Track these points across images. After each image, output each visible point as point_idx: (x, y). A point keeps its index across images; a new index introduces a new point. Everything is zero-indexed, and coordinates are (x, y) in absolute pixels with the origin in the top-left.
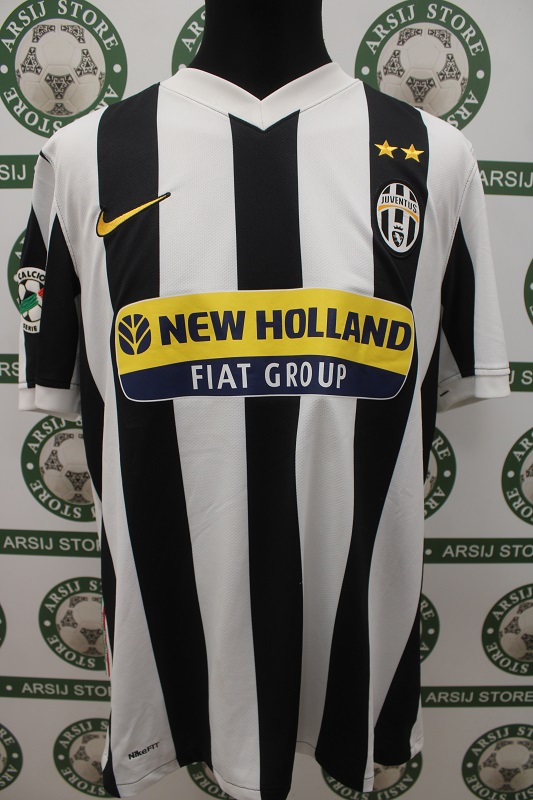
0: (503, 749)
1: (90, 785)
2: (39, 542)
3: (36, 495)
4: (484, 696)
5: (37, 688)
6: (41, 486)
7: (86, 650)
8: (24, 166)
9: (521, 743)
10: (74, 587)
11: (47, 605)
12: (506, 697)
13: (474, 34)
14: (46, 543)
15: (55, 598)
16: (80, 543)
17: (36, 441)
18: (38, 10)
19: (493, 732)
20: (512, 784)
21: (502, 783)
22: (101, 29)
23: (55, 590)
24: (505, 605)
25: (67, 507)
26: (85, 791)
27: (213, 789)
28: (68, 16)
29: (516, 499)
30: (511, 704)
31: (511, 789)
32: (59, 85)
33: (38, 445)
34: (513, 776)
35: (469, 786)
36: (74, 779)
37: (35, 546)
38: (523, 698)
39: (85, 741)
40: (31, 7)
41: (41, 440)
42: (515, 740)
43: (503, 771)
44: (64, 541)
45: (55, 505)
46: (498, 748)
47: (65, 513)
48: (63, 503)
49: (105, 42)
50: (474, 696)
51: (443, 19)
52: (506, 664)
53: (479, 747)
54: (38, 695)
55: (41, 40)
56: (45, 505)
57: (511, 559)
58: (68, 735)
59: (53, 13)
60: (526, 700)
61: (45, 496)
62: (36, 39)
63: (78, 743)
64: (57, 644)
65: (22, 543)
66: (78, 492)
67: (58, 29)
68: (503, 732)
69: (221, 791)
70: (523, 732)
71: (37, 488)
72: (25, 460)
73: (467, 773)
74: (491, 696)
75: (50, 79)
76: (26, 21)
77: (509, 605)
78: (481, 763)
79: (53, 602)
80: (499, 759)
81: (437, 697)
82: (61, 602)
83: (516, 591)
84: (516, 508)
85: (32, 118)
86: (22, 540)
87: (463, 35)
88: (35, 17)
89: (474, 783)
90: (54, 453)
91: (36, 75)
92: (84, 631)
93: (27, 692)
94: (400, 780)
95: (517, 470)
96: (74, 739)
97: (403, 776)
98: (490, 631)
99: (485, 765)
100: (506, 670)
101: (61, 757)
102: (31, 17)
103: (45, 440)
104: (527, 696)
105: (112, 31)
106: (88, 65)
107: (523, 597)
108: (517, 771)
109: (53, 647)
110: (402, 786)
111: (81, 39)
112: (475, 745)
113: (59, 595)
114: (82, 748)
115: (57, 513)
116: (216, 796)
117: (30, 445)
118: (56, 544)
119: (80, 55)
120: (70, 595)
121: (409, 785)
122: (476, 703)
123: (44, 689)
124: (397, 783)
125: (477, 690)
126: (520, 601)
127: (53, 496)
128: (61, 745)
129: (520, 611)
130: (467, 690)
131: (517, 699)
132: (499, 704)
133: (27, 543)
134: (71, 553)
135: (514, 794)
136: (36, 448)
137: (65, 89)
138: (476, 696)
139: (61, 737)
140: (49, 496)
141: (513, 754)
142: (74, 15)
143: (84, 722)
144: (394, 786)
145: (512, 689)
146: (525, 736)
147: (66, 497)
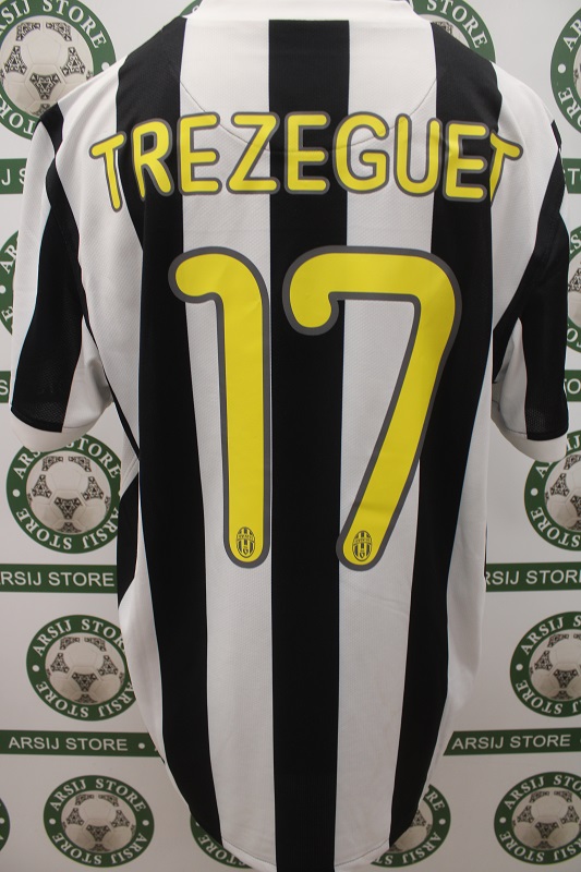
0: (538, 801)
1: (84, 852)
2: (26, 577)
3: (23, 524)
4: (515, 741)
5: (25, 742)
6: (28, 515)
7: (78, 698)
8: (8, 171)
9: (558, 793)
10: (64, 626)
11: (36, 648)
12: (539, 741)
13: (476, 25)
14: (34, 578)
15: (44, 639)
16: (70, 578)
17: (23, 466)
18: (21, 7)
19: (527, 781)
20: (550, 840)
21: (540, 840)
22: (89, 26)
23: (44, 631)
24: (534, 638)
25: (57, 537)
26: (79, 860)
27: (221, 855)
28: (53, 13)
29: (541, 519)
30: (545, 749)
31: (550, 847)
32: (45, 85)
33: (24, 470)
34: (551, 832)
35: (503, 844)
36: (66, 846)
37: (22, 581)
38: (558, 742)
39: (78, 802)
40: (14, 4)
41: (28, 464)
42: (551, 790)
43: (539, 826)
44: (53, 576)
45: (43, 535)
46: (533, 800)
47: (55, 545)
48: (53, 533)
49: (93, 40)
50: (504, 742)
51: (444, 11)
52: (538, 703)
53: (513, 799)
54: (27, 751)
55: (26, 38)
56: (33, 535)
57: (539, 587)
58: (60, 796)
59: (37, 9)
60: (561, 744)
61: (32, 526)
62: (20, 37)
63: (71, 804)
64: (47, 692)
65: (8, 579)
66: (68, 521)
67: (43, 26)
68: (537, 782)
69: (229, 855)
70: (560, 781)
71: (24, 517)
72: (10, 486)
73: (500, 829)
74: (523, 741)
75: (35, 79)
76: (9, 19)
77: (539, 638)
78: (515, 817)
79: (42, 644)
80: (534, 812)
81: (464, 744)
82: (51, 644)
83: (545, 622)
84: (542, 529)
85: (16, 120)
86: (8, 576)
87: (466, 27)
88: (19, 14)
89: (509, 840)
90: (42, 478)
91: (21, 75)
92: (76, 676)
93: (14, 747)
94: (427, 839)
95: (541, 486)
96: (67, 800)
97: (430, 835)
98: (519, 667)
99: (519, 819)
100: (538, 711)
101: (52, 821)
102: (15, 14)
103: (33, 464)
104: (562, 740)
105: (100, 28)
106: (75, 64)
107: (553, 628)
108: (554, 826)
109: (42, 695)
110: (429, 846)
111: (67, 37)
112: (508, 797)
113: (49, 636)
114: (75, 811)
115: (46, 544)
116: (224, 862)
117: (16, 470)
118: (45, 579)
119: (66, 53)
120: (60, 636)
121: (437, 844)
122: (507, 750)
123: (33, 744)
124: (424, 843)
125: (508, 734)
126: (551, 633)
127: (42, 526)
128: (52, 808)
129: (551, 644)
130: (496, 734)
131: (551, 743)
132: (532, 749)
133: (13, 579)
134: (62, 589)
135: (552, 852)
136: (23, 473)
137: (51, 89)
138: (507, 742)
139: (52, 798)
140: (36, 525)
141: (549, 806)
142: (60, 12)
143: (77, 780)
144: (420, 846)
145: (546, 732)
146: (562, 785)
147: (56, 527)
